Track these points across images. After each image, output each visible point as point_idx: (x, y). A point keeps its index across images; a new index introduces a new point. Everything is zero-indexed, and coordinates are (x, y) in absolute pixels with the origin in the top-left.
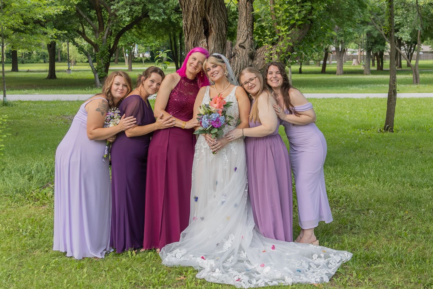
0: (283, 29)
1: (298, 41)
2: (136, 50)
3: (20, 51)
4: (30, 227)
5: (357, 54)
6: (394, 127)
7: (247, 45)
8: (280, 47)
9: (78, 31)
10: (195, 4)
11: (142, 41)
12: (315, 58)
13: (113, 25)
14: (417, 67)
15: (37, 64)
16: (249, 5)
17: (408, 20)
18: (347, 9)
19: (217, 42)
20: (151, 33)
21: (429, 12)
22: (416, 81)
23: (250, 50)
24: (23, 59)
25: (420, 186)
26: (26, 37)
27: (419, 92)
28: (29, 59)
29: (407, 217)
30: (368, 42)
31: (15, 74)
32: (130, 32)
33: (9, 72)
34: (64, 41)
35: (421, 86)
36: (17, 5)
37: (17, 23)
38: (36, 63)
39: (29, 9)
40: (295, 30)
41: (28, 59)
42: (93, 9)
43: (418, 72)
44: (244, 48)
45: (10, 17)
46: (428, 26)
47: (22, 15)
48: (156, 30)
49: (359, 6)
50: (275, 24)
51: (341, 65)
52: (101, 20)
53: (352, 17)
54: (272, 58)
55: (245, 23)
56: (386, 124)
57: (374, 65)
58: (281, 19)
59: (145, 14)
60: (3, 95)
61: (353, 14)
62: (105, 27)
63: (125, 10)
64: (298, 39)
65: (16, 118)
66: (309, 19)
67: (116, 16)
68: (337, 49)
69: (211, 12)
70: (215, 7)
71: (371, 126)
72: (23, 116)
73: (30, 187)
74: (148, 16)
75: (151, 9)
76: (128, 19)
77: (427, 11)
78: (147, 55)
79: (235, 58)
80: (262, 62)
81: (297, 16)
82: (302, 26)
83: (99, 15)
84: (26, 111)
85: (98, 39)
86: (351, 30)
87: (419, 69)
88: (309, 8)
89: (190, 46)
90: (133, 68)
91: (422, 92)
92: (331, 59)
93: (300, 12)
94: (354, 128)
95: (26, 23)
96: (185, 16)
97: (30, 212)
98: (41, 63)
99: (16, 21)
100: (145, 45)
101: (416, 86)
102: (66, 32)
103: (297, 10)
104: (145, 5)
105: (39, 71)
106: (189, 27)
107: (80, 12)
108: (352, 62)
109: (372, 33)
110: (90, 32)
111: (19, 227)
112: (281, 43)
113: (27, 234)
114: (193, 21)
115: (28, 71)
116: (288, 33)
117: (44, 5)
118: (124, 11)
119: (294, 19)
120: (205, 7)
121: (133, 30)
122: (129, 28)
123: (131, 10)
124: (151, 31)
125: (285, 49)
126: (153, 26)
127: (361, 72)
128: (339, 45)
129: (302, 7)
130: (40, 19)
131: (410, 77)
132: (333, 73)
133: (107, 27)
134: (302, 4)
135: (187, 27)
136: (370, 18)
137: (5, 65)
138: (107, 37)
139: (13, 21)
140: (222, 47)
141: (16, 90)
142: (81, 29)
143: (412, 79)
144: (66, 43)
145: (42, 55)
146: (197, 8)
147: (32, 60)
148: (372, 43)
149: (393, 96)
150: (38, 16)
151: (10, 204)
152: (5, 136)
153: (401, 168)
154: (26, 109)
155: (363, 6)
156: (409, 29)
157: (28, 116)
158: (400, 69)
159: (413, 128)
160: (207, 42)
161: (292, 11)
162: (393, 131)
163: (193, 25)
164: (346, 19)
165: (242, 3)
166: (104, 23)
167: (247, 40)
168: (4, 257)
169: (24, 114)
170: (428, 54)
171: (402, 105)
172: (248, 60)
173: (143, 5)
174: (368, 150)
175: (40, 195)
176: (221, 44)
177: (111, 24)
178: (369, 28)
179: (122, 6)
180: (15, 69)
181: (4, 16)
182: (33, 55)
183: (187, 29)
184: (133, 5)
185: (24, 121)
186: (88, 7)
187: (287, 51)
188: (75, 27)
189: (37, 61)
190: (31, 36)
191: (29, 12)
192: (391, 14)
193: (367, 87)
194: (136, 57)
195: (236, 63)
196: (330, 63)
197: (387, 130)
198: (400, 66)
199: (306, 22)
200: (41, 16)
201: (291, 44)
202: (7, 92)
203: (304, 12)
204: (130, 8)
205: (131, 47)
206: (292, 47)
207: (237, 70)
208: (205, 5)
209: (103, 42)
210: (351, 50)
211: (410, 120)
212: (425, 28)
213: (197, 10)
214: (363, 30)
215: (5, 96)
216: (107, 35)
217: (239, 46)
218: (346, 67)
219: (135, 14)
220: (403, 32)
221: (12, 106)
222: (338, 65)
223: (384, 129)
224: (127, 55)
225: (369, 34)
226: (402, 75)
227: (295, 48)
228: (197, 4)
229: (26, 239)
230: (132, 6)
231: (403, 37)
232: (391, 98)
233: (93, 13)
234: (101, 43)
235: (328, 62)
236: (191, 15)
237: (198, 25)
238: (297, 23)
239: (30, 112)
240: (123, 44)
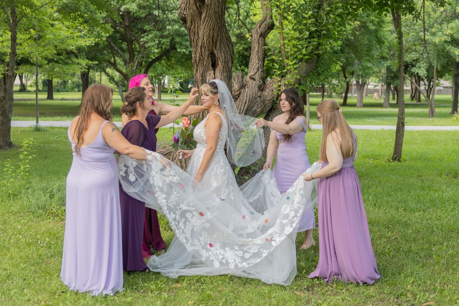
0: (291, 63)
1: (305, 74)
2: (166, 82)
3: (55, 81)
4: (47, 239)
5: (379, 88)
6: (402, 157)
7: (257, 77)
8: (288, 80)
9: (110, 62)
10: (203, 39)
11: (171, 72)
12: (337, 91)
13: (143, 57)
14: (433, 101)
15: (71, 93)
16: (261, 40)
17: (425, 57)
18: (366, 44)
19: (223, 74)
20: (180, 65)
21: (445, 49)
22: (432, 114)
23: (260, 82)
24: (59, 88)
25: (413, 211)
26: (59, 67)
27: (433, 125)
28: (65, 87)
29: (394, 238)
30: (387, 77)
31: (50, 102)
32: (160, 63)
33: (44, 100)
34: (97, 71)
35: (436, 120)
36: (51, 36)
37: (50, 54)
38: (71, 91)
39: (62, 41)
40: (303, 65)
41: (63, 87)
42: (125, 41)
43: (433, 105)
44: (254, 80)
45: (44, 48)
46: (446, 62)
47: (56, 46)
48: (184, 62)
49: (377, 42)
50: (284, 58)
51: (361, 98)
52: (132, 52)
53: (370, 52)
54: (280, 89)
55: (257, 56)
56: (395, 154)
57: (394, 99)
58: (289, 54)
59: (173, 47)
60: (36, 121)
61: (372, 50)
62: (135, 59)
63: (154, 42)
64: (305, 73)
65: (46, 143)
66: (315, 54)
67: (146, 48)
68: (358, 82)
69: (218, 46)
70: (221, 42)
71: (380, 156)
72: (53, 141)
73: (51, 204)
74: (176, 49)
75: (178, 42)
76: (156, 51)
77: (443, 48)
78: (178, 86)
79: (245, 89)
80: (271, 93)
81: (304, 51)
82: (309, 61)
83: (130, 46)
84: (56, 136)
85: (128, 69)
86: (369, 65)
87: (435, 103)
88: (315, 43)
89: (199, 77)
90: (162, 98)
91: (436, 125)
92: (353, 92)
93: (307, 47)
94: (365, 157)
95: (59, 54)
96: (194, 50)
97: (49, 226)
98: (75, 91)
99: (50, 52)
100: (174, 76)
101: (431, 119)
102: (96, 62)
103: (304, 45)
104: (173, 39)
105: (72, 100)
106: (197, 60)
107: (112, 43)
108: (373, 96)
109: (391, 67)
110: (122, 63)
111: (38, 239)
112: (288, 76)
113: (45, 245)
114: (201, 55)
115: (62, 99)
116: (295, 67)
117: (77, 37)
118: (153, 44)
119: (301, 54)
120: (213, 42)
121: (163, 62)
122: (158, 59)
123: (160, 43)
124: (179, 63)
125: (292, 81)
126: (182, 58)
127: (380, 105)
128: (359, 79)
129: (309, 42)
130: (72, 50)
131: (427, 110)
132: (354, 105)
133: (136, 59)
134: (310, 40)
135: (196, 60)
136: (388, 54)
137: (38, 93)
138: (137, 68)
139: (47, 52)
140: (228, 79)
141: (49, 116)
142: (112, 60)
143: (428, 112)
144: (99, 73)
145: (76, 84)
146: (205, 42)
147: (67, 89)
148: (392, 77)
149: (401, 128)
150: (71, 48)
151: (32, 219)
152: (30, 157)
153: (399, 194)
154: (57, 134)
155: (381, 42)
156: (425, 64)
157: (58, 141)
158: (419, 103)
159: (420, 158)
160: (214, 74)
161: (300, 47)
162: (400, 161)
163: (202, 58)
164: (365, 54)
165: (255, 39)
166: (134, 56)
167: (258, 73)
168: (21, 264)
169: (54, 139)
170: (448, 89)
171: (414, 137)
172: (257, 91)
173: (171, 38)
174: (372, 178)
175: (60, 212)
176: (227, 76)
177: (141, 56)
178: (389, 63)
179: (152, 38)
180: (50, 97)
181: (38, 47)
182: (68, 84)
183: (196, 62)
184: (162, 37)
185: (54, 146)
186: (120, 39)
187: (294, 84)
188: (107, 58)
189: (72, 90)
190: (63, 66)
191: (63, 43)
192: (400, 51)
193: (384, 119)
194: (166, 87)
195: (246, 93)
196: (352, 96)
197: (395, 159)
198: (419, 100)
199: (313, 56)
200: (74, 48)
201: (298, 77)
202: (39, 119)
203: (311, 47)
204: (158, 40)
205: (161, 78)
206: (299, 80)
207: (246, 100)
208: (212, 40)
209: (133, 73)
210: (373, 83)
211: (419, 151)
212: (442, 64)
213: (205, 45)
214: (383, 64)
215: (37, 122)
216: (137, 66)
217: (250, 78)
218: (366, 100)
219: (164, 47)
220: (420, 67)
221: (44, 131)
222: (359, 98)
223: (393, 159)
224: (157, 85)
225: (388, 69)
226: (420, 108)
227: (302, 80)
228: (205, 39)
229: (43, 249)
230: (161, 39)
231: (419, 72)
232: (399, 130)
233: (124, 45)
234: (130, 74)
235: (349, 95)
236: (199, 49)
237: (206, 58)
238: (304, 57)
239: (60, 137)
240: (153, 75)
